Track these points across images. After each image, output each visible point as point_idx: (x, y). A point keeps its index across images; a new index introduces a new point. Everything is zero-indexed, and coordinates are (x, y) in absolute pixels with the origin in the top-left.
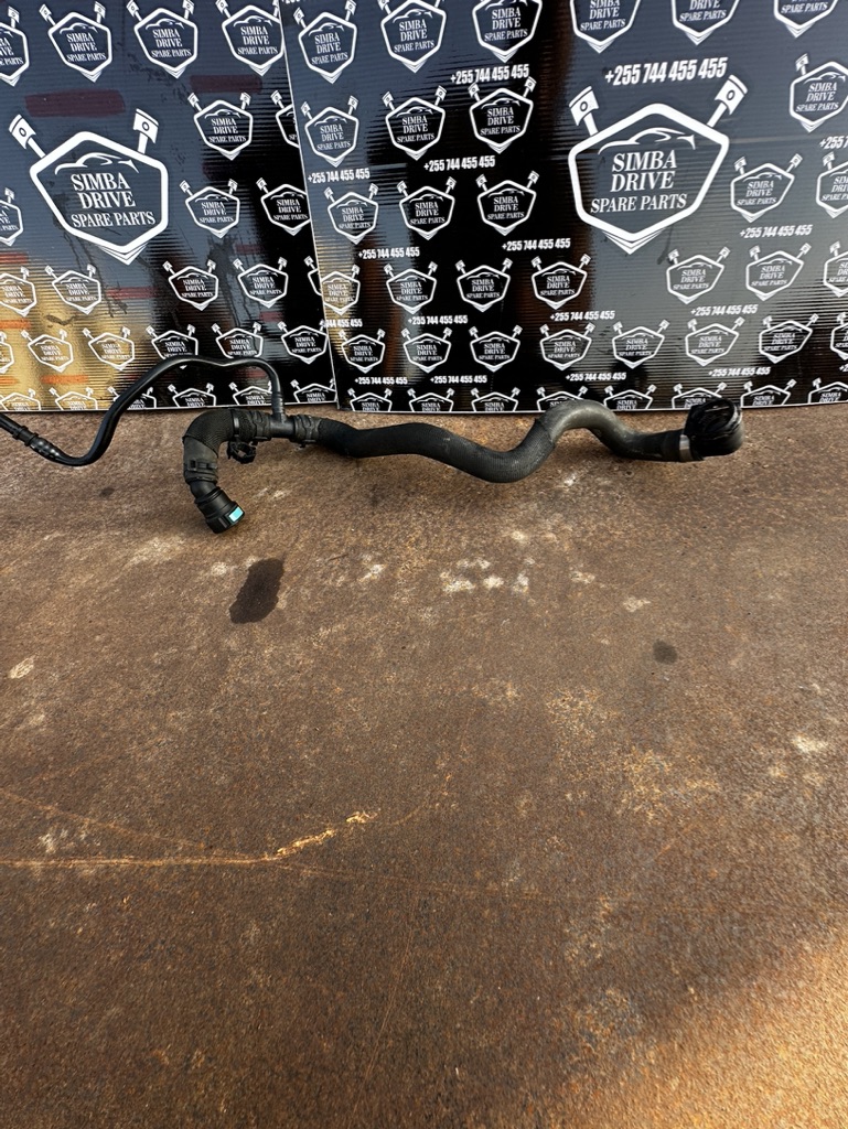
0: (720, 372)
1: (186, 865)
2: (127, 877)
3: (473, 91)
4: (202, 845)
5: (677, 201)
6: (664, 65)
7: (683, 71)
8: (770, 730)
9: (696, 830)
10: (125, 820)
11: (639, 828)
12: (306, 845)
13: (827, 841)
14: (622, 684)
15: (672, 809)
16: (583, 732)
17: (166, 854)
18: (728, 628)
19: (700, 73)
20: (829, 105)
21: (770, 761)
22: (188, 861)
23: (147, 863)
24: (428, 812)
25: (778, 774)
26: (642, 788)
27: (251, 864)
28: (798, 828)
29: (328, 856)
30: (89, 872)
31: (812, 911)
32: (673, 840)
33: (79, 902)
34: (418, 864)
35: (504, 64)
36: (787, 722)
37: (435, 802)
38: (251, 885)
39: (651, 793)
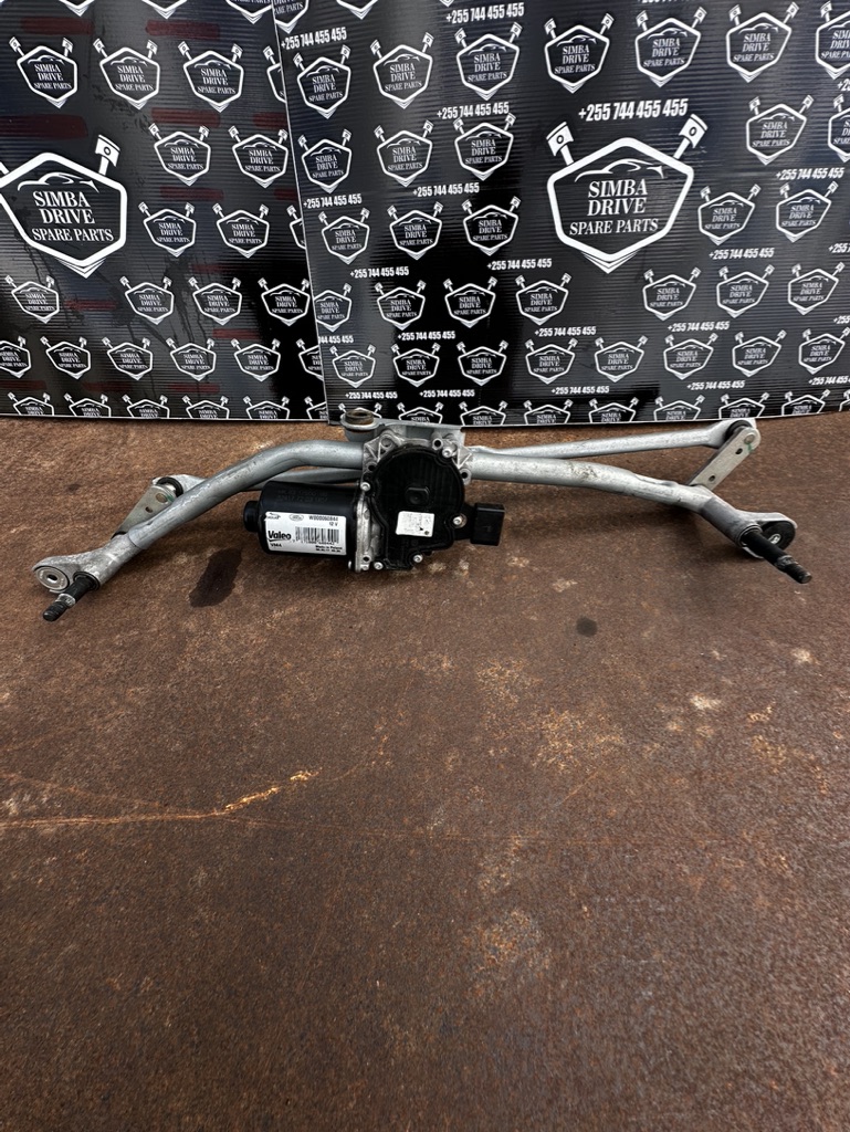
0: (698, 386)
1: (141, 822)
2: (85, 833)
3: (459, 124)
4: (157, 804)
5: (649, 226)
6: (632, 104)
7: (648, 109)
8: (672, 691)
9: (599, 777)
10: (86, 784)
11: (551, 777)
12: (252, 801)
13: (712, 782)
14: (546, 654)
15: (581, 760)
16: (508, 697)
17: (123, 812)
18: (644, 604)
19: (664, 112)
20: (781, 141)
21: (670, 717)
22: (143, 818)
23: (104, 822)
24: (365, 769)
25: (675, 728)
26: (557, 743)
27: (201, 819)
28: (688, 772)
29: (272, 809)
30: (50, 830)
31: (693, 840)
32: (580, 786)
33: (40, 856)
34: (353, 814)
35: (486, 102)
36: (688, 684)
37: (372, 760)
38: (201, 836)
39: (565, 747)
